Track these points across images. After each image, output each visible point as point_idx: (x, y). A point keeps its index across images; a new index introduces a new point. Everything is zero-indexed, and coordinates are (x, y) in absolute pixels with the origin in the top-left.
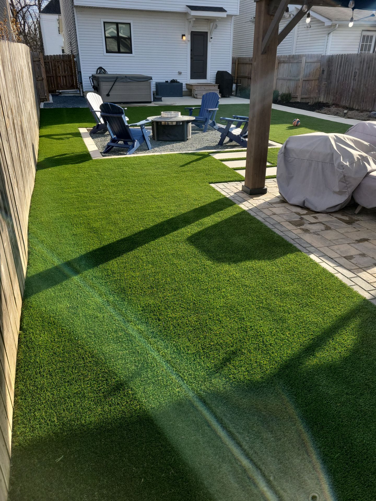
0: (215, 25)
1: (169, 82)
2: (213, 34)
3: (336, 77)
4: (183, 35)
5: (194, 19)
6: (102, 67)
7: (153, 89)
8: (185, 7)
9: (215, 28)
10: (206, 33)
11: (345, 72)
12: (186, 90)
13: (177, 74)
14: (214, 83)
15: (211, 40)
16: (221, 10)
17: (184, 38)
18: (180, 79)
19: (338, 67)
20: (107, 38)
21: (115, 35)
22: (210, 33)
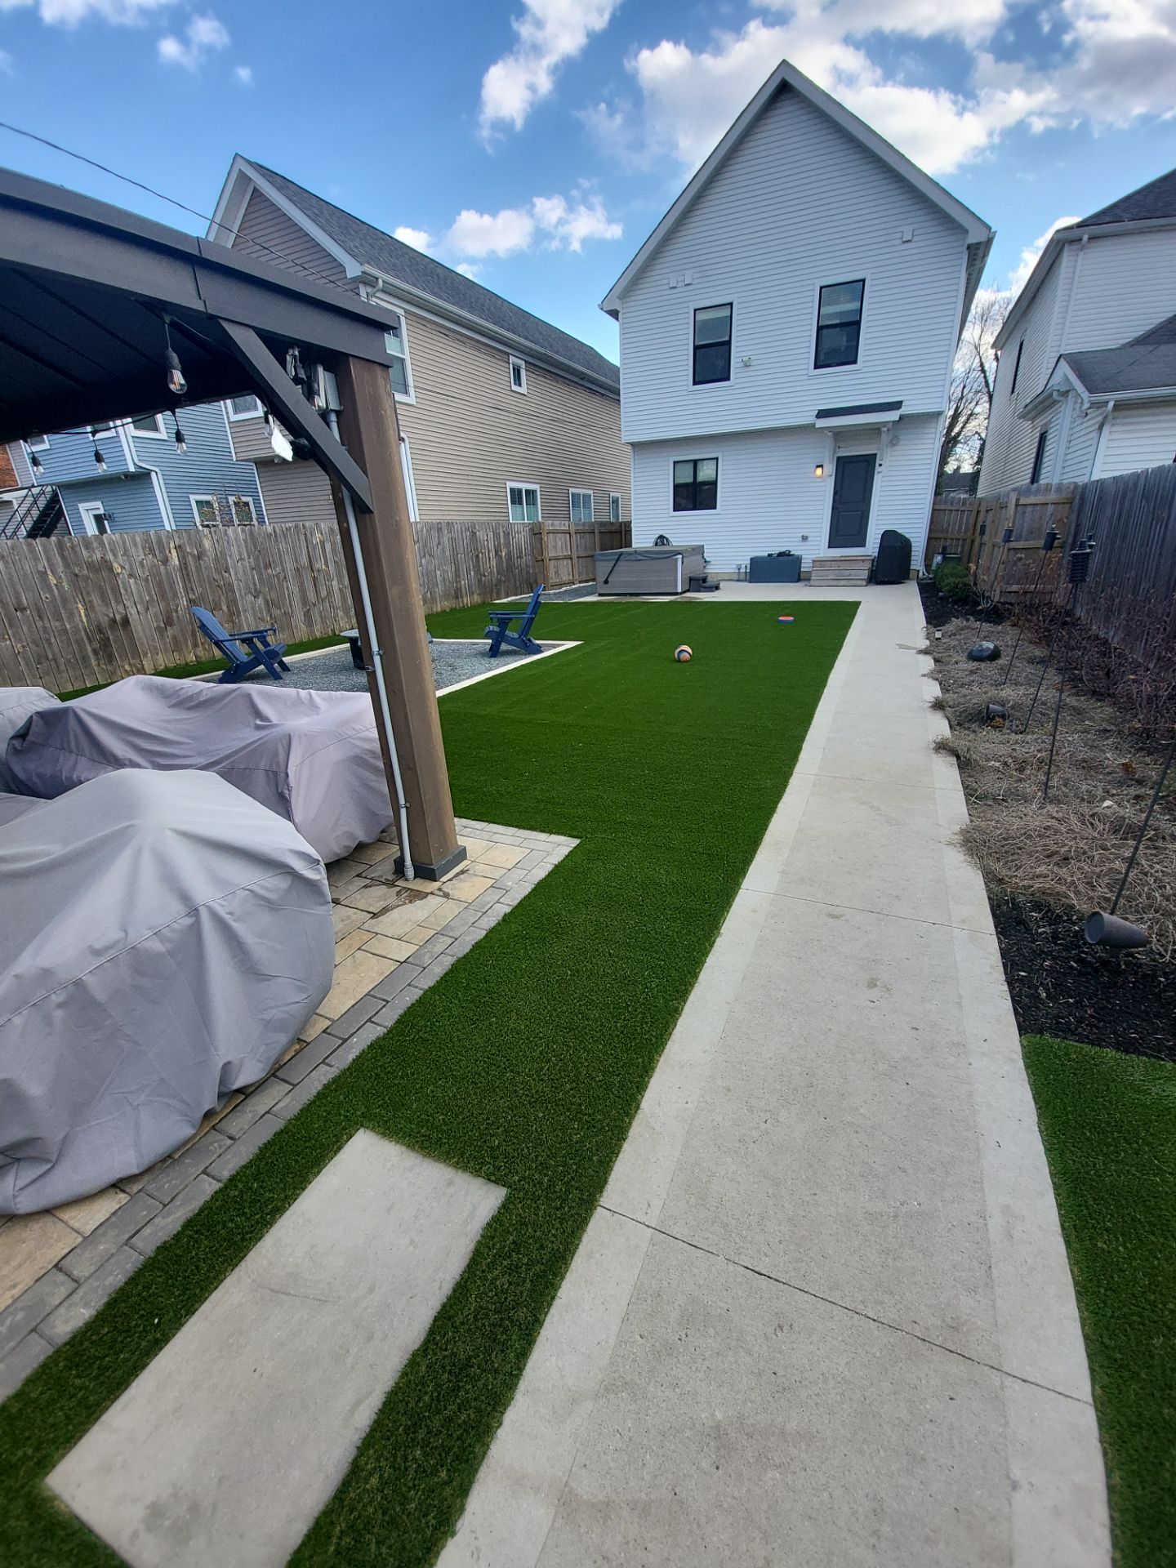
0: (892, 437)
1: (774, 555)
2: (887, 458)
4: (818, 467)
6: (666, 535)
8: (816, 412)
9: (893, 445)
10: (873, 456)
13: (797, 539)
15: (880, 468)
17: (820, 471)
18: (800, 550)
20: (676, 487)
21: (690, 480)
22: (882, 455)
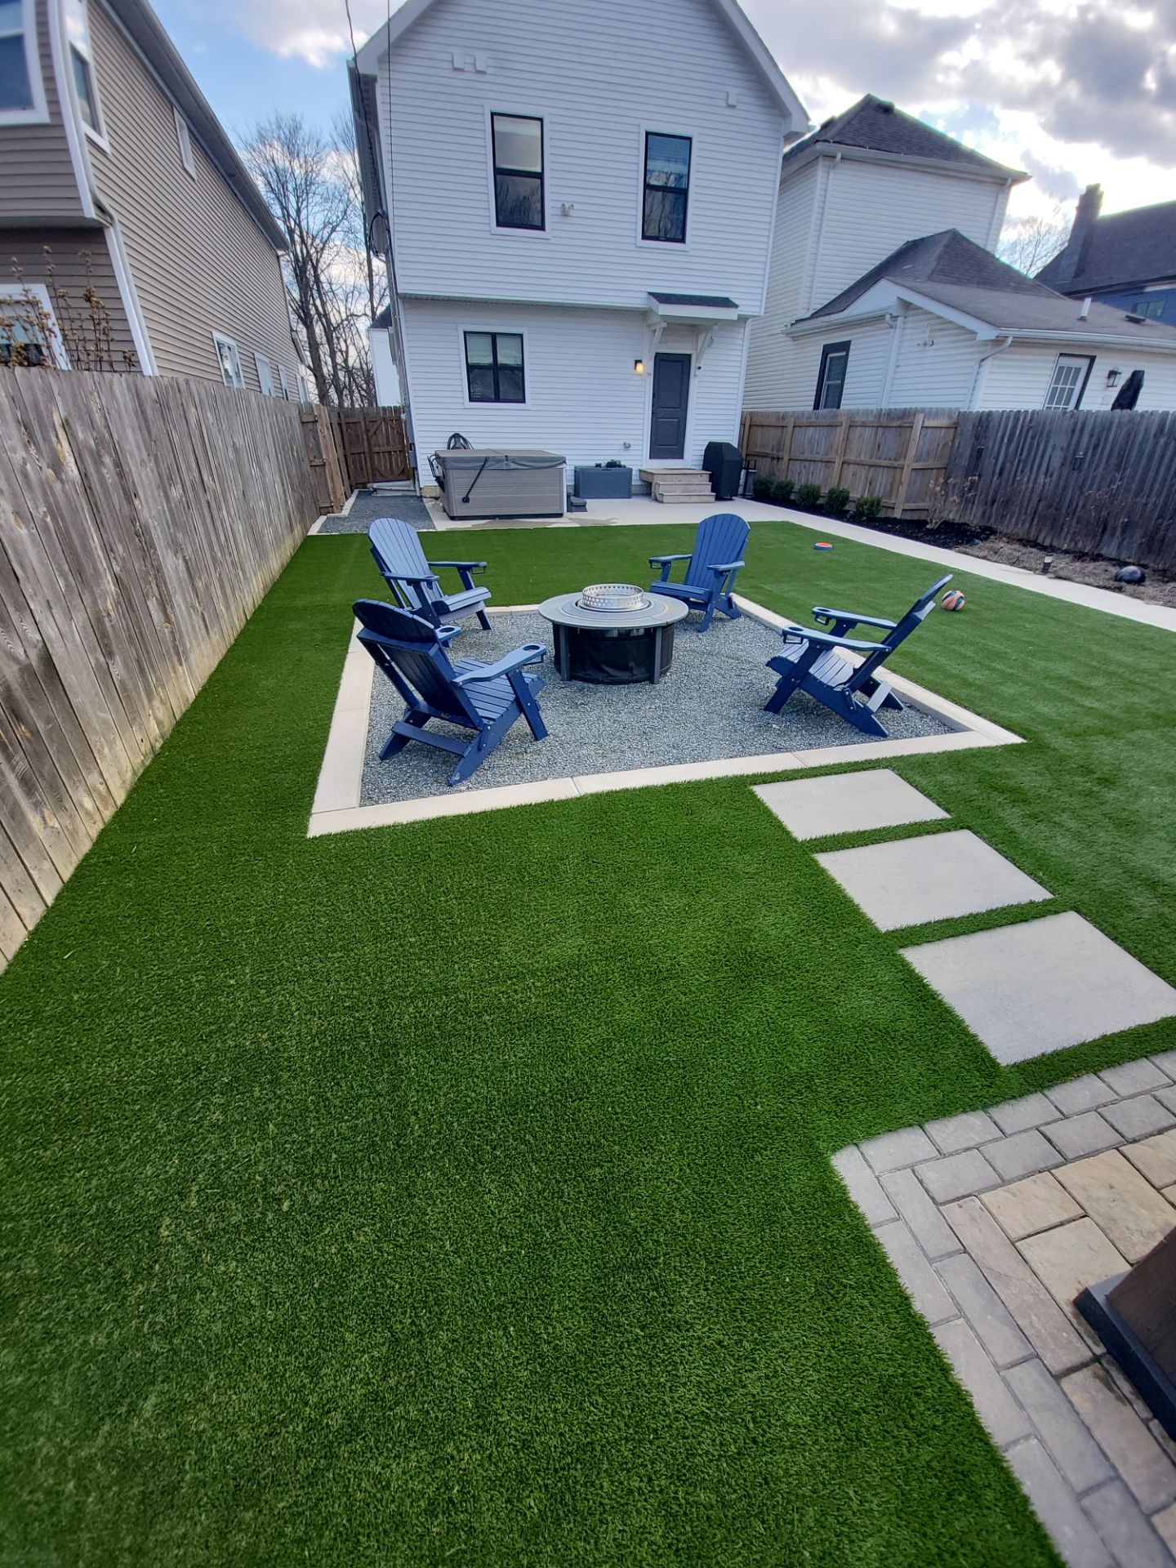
0: (709, 337)
1: (603, 465)
2: (703, 361)
3: (996, 464)
4: (637, 362)
5: (665, 325)
6: (461, 434)
7: (568, 480)
8: (645, 295)
9: (709, 346)
10: (689, 357)
11: (1021, 454)
12: (639, 483)
13: (622, 447)
14: (698, 469)
15: (698, 372)
16: (725, 303)
17: (640, 367)
18: (626, 461)
19: (1002, 440)
20: (471, 368)
21: (489, 360)
22: (698, 356)
